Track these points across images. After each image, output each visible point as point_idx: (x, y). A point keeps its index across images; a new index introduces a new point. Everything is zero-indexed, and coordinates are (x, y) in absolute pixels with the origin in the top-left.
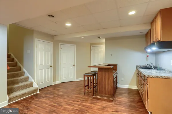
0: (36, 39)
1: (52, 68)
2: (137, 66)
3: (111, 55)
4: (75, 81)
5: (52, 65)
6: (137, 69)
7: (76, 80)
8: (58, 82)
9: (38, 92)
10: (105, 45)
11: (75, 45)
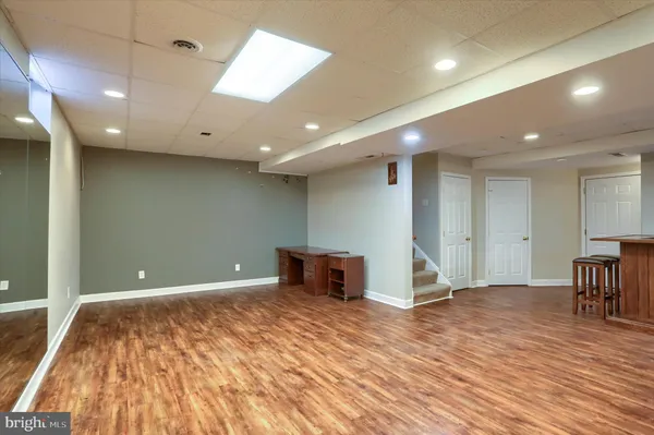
0: (443, 173)
1: (470, 243)
4: (529, 284)
5: (470, 236)
7: (532, 282)
8: (482, 283)
9: (451, 297)
11: (529, 179)
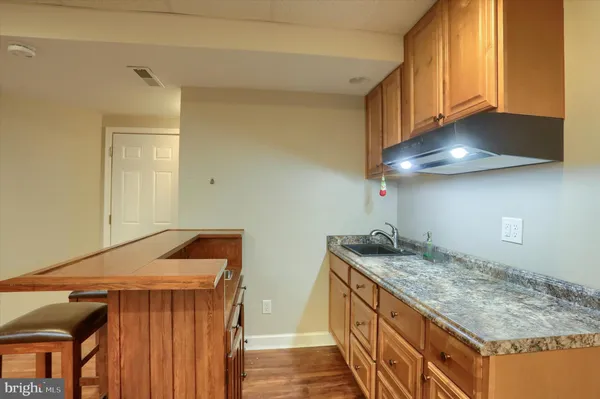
2: (330, 239)
3: (212, 182)
6: (331, 253)
10: (177, 131)
